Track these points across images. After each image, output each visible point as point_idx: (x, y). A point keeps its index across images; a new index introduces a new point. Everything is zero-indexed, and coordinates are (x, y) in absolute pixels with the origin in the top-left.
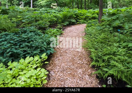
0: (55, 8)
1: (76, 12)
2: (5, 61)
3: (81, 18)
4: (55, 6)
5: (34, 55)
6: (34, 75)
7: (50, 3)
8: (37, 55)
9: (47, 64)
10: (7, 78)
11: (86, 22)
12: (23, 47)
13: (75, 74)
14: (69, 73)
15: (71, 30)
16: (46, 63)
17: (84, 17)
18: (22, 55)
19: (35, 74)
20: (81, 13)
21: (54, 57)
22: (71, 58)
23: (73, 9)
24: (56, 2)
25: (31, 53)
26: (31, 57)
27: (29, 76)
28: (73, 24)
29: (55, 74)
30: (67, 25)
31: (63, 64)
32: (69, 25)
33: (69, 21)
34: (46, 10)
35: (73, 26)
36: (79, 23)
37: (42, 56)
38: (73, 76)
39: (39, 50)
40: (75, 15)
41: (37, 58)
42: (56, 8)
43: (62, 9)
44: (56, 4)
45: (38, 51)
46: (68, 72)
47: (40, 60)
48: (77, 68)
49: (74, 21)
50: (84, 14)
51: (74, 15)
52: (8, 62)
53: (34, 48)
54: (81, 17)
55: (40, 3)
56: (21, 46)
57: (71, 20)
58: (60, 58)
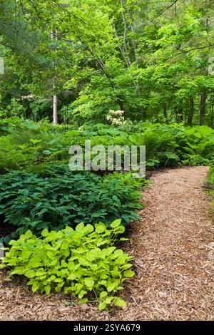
0: (117, 122)
1: (180, 133)
2: (36, 227)
3: (194, 150)
4: (117, 117)
5: (93, 221)
6: (104, 258)
7: (101, 109)
8: (100, 222)
9: (125, 241)
10: (48, 257)
11: (207, 160)
12: (65, 204)
13: (196, 268)
14: (181, 265)
15: (169, 179)
16: (123, 239)
17: (202, 146)
18: (66, 218)
19: (106, 257)
20: (193, 136)
21: (137, 232)
22: (179, 238)
23: (171, 126)
24: (119, 107)
25: (86, 216)
26: (89, 225)
27: (94, 259)
28: (172, 165)
29: (146, 264)
30: (155, 166)
31: (162, 248)
32: (159, 167)
33: (159, 157)
34: (96, 130)
35: (171, 170)
36: (187, 165)
37: (112, 225)
38: (193, 271)
39: (103, 211)
40: (177, 140)
41: (101, 228)
42: (121, 123)
43: (136, 126)
44: (120, 112)
45: (102, 213)
46: (178, 264)
47: (108, 233)
48: (198, 257)
49: (173, 156)
50: (200, 139)
51: (173, 142)
52: (42, 229)
53: (91, 206)
54: (194, 147)
55: (75, 110)
56: (62, 201)
57: (167, 155)
58: (153, 235)
